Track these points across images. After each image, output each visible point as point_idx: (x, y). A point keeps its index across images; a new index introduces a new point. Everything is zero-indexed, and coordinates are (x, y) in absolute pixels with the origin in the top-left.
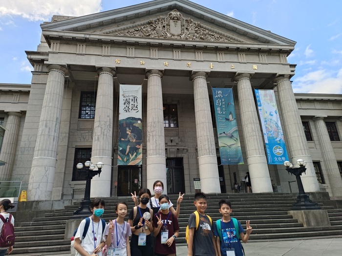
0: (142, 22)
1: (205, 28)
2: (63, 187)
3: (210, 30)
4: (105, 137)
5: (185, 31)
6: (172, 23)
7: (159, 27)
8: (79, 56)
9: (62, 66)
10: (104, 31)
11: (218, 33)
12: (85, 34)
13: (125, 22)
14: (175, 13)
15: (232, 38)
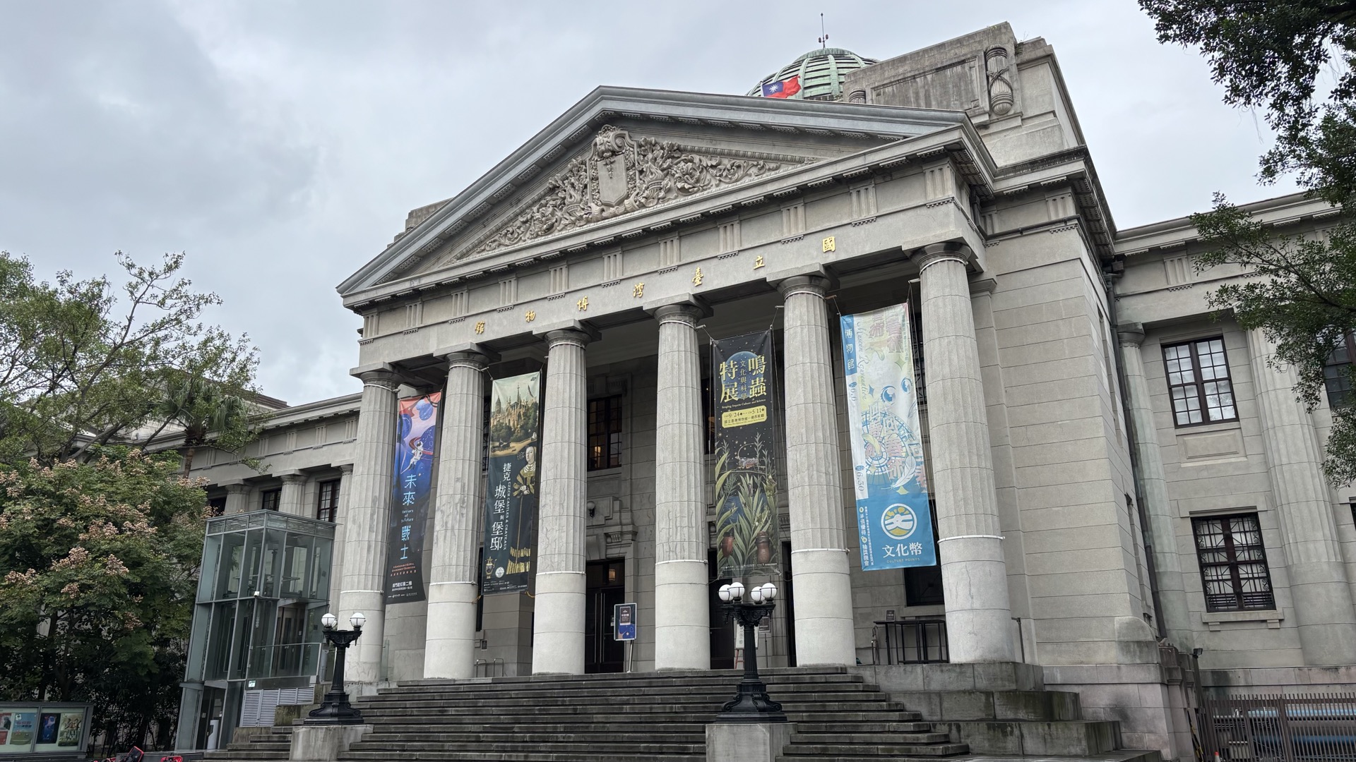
0: (535, 196)
1: (692, 151)
3: (706, 153)
5: (639, 180)
6: (602, 169)
7: (569, 195)
8: (409, 335)
10: (457, 252)
12: (411, 280)
14: (605, 139)
15: (768, 159)
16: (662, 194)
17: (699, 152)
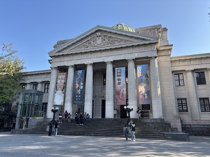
0: (85, 41)
1: (113, 37)
5: (104, 41)
7: (92, 42)
8: (61, 62)
10: (70, 49)
11: (120, 39)
12: (62, 53)
13: (78, 43)
14: (98, 34)
15: (126, 40)
16: (108, 44)
17: (114, 38)
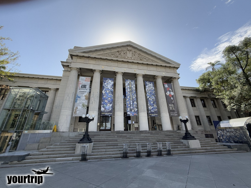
0: (115, 51)
1: (142, 55)
2: (74, 125)
3: (145, 56)
4: (95, 102)
5: (134, 56)
6: (128, 52)
7: (122, 54)
8: (85, 64)
9: (77, 68)
10: (97, 54)
11: (148, 58)
13: (107, 50)
